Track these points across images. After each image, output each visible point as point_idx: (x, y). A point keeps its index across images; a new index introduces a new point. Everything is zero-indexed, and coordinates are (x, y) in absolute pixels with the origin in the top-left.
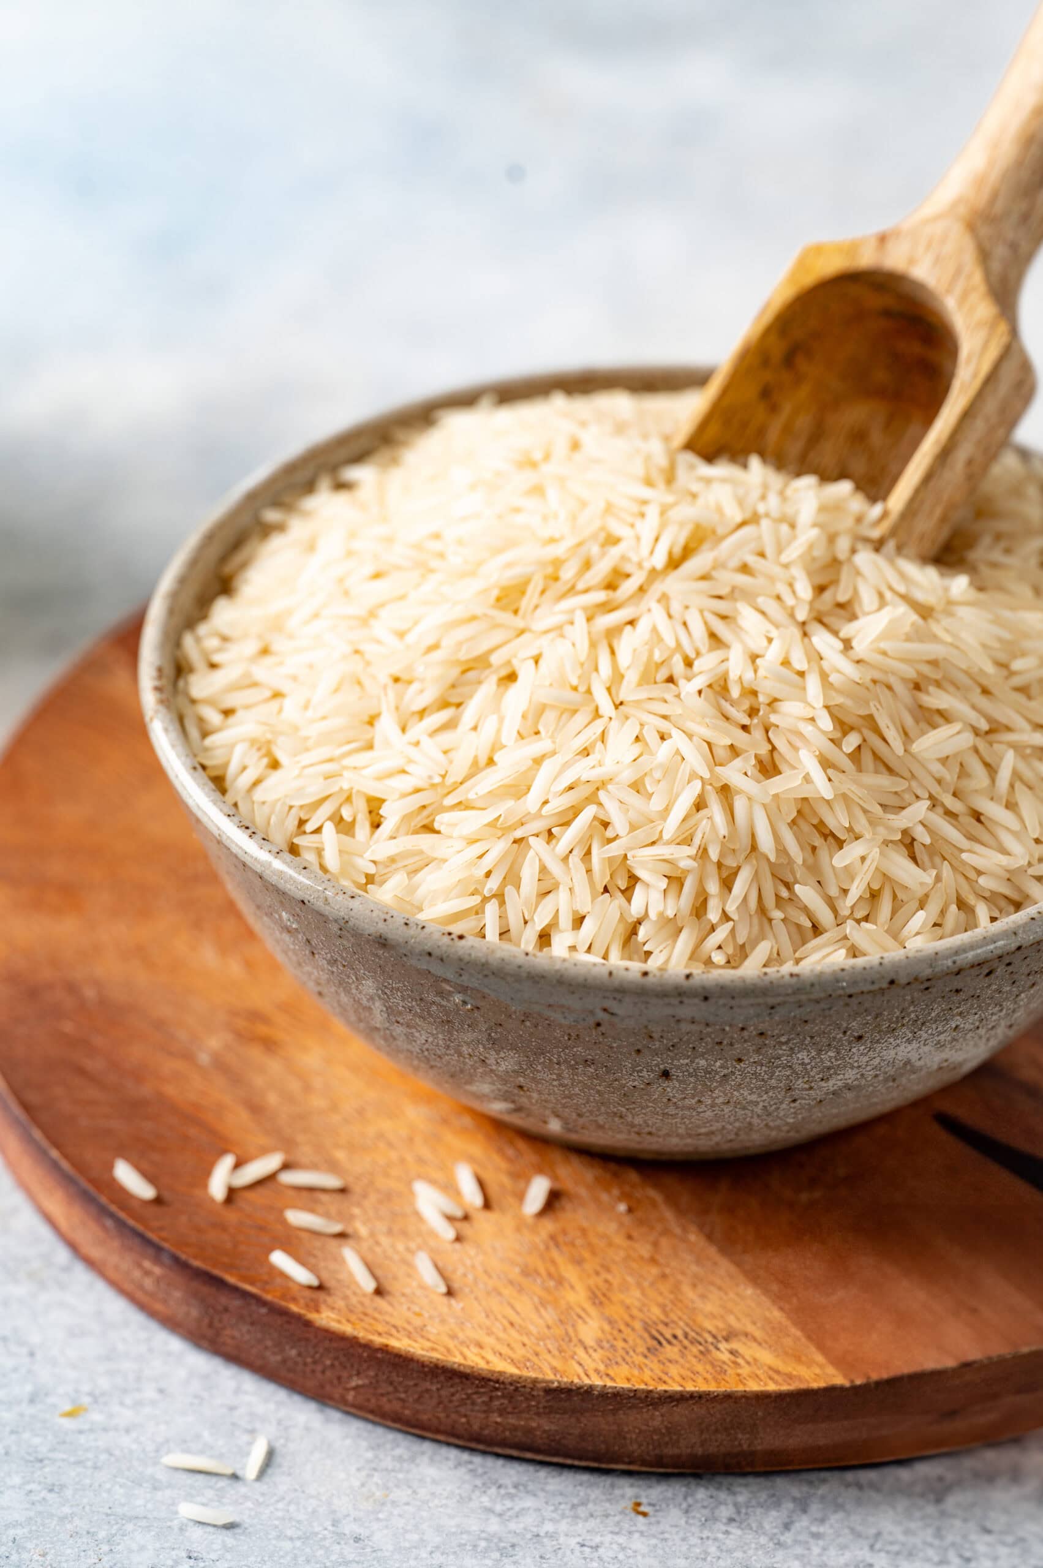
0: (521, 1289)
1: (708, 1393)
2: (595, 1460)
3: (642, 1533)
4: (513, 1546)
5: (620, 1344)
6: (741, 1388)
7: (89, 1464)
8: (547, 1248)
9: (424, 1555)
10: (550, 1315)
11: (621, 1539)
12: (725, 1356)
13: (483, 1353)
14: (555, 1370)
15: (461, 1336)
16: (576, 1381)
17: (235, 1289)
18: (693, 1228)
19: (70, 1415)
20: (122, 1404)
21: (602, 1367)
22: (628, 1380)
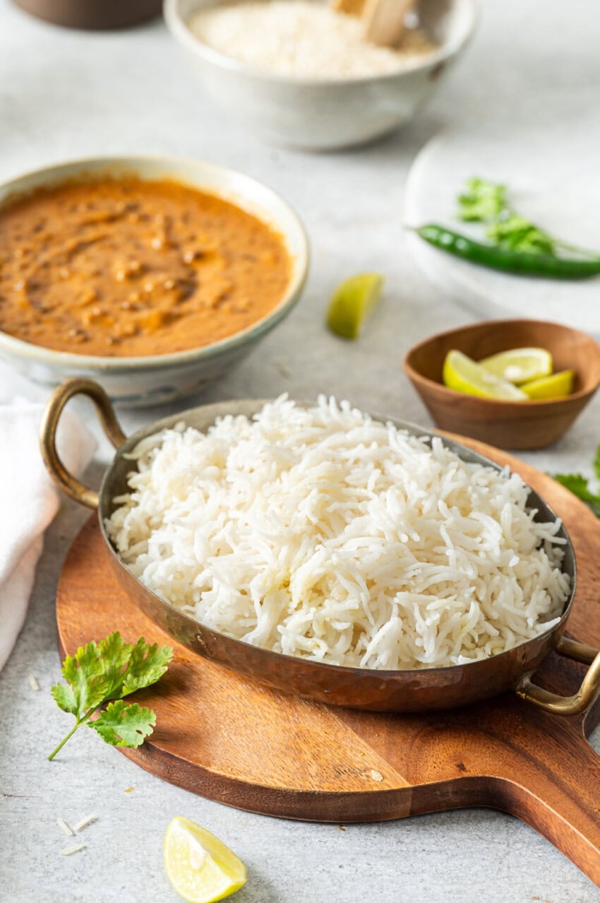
0: (286, 755)
1: (358, 792)
2: (317, 819)
3: (342, 837)
4: (294, 842)
5: (324, 774)
6: (371, 790)
7: (135, 810)
8: (295, 738)
9: (261, 845)
10: (297, 764)
11: (335, 839)
12: (365, 778)
13: (274, 780)
14: (301, 786)
15: (265, 774)
16: (309, 789)
17: (178, 759)
18: (349, 728)
19: (128, 791)
20: (147, 787)
21: (318, 784)
22: (328, 788)
